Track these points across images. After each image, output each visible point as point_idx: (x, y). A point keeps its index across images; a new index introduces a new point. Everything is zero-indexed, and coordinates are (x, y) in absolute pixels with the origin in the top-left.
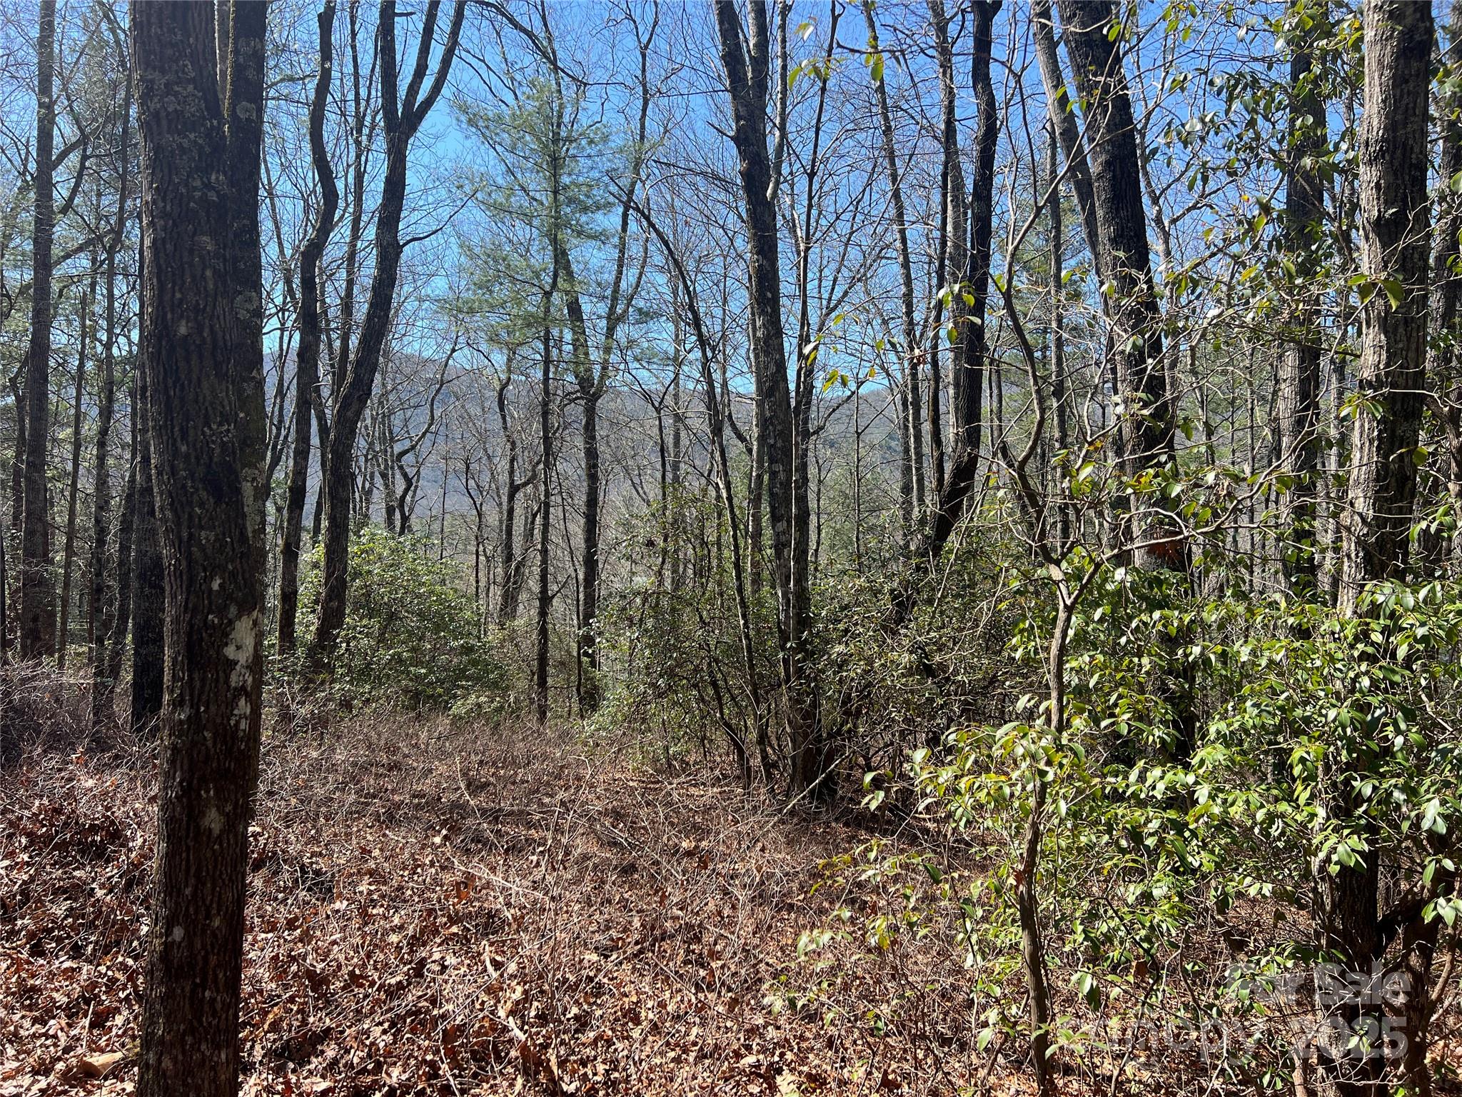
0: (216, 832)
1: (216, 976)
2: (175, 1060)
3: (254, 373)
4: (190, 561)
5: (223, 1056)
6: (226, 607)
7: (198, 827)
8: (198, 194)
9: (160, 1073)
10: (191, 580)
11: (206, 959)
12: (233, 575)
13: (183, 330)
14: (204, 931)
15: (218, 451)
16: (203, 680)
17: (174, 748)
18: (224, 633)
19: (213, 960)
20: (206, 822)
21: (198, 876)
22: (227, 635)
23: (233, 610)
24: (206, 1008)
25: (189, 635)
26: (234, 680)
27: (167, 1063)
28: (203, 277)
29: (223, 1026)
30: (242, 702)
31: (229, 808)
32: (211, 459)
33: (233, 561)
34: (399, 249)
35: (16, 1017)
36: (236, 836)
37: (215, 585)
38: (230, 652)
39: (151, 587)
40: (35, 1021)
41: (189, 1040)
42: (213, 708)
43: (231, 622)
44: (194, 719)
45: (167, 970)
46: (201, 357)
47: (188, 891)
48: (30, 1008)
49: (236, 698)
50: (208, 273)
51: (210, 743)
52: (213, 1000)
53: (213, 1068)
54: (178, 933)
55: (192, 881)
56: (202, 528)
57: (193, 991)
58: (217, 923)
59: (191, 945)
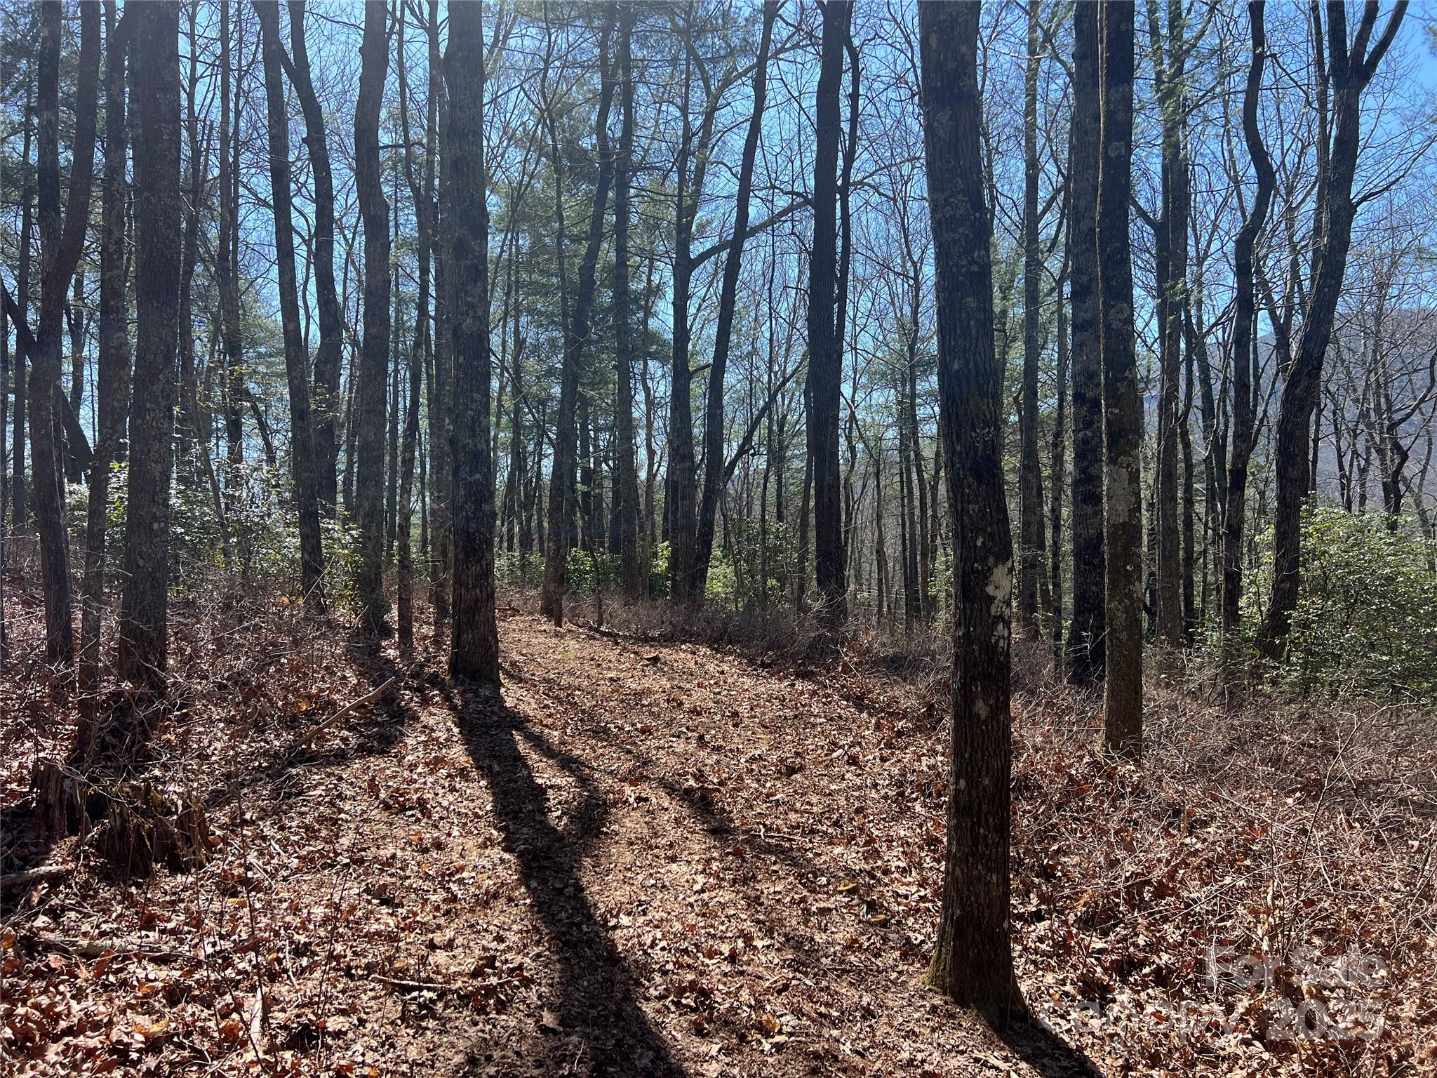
0: (983, 717)
1: (987, 820)
2: (962, 870)
3: (1127, 373)
4: (963, 526)
5: (994, 879)
6: (986, 558)
7: (971, 711)
8: (964, 270)
9: (955, 879)
10: (964, 538)
11: (979, 805)
12: (991, 535)
13: (956, 366)
14: (978, 786)
15: (981, 447)
16: (972, 609)
17: (956, 655)
18: (985, 576)
19: (985, 808)
20: (976, 709)
21: (972, 745)
22: (987, 578)
23: (991, 560)
24: (981, 840)
25: (963, 577)
26: (994, 610)
27: (958, 872)
28: (968, 327)
29: (993, 857)
30: (1001, 626)
31: (991, 702)
32: (976, 454)
33: (991, 525)
34: (1351, 209)
35: (923, 854)
36: (998, 722)
37: (979, 543)
38: (990, 590)
39: (1085, 564)
40: (935, 860)
41: (971, 859)
42: (978, 630)
43: (990, 569)
44: (967, 635)
45: (957, 808)
46: (968, 383)
47: (967, 755)
48: (935, 851)
49: (995, 624)
50: (972, 323)
51: (977, 654)
52: (985, 837)
53: (986, 884)
54: (962, 783)
55: (969, 749)
56: (969, 502)
57: (972, 826)
58: (986, 782)
59: (970, 794)
